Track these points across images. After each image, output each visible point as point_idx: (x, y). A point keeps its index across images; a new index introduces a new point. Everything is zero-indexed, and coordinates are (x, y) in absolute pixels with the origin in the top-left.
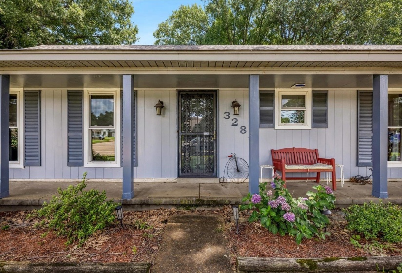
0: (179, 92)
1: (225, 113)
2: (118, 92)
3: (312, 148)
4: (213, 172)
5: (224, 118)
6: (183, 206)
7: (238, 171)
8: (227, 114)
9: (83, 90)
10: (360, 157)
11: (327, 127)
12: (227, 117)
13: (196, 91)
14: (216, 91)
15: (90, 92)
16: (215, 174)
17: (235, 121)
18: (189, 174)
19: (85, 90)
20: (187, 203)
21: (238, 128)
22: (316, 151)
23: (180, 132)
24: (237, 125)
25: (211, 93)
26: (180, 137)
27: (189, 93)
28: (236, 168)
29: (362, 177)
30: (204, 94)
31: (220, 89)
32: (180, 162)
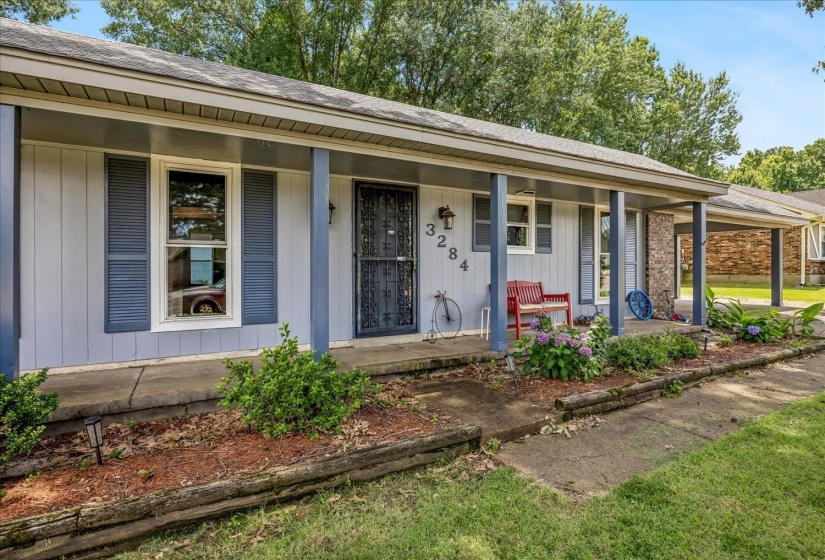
0: (357, 185)
1: (428, 225)
2: (235, 171)
3: (536, 280)
4: (412, 323)
5: (427, 233)
6: (410, 373)
7: (448, 319)
8: (431, 227)
9: (149, 159)
10: (583, 291)
11: (550, 252)
12: (431, 233)
13: (385, 185)
14: (416, 189)
15: (169, 165)
16: (413, 327)
17: (441, 238)
18: (374, 329)
19: (155, 158)
20: (418, 368)
21: (446, 251)
22: (540, 286)
23: (359, 255)
24: (444, 246)
25: (410, 190)
26: (359, 264)
27: (374, 187)
28: (445, 314)
29: (585, 318)
30: (398, 192)
31: (421, 185)
32: (359, 310)
